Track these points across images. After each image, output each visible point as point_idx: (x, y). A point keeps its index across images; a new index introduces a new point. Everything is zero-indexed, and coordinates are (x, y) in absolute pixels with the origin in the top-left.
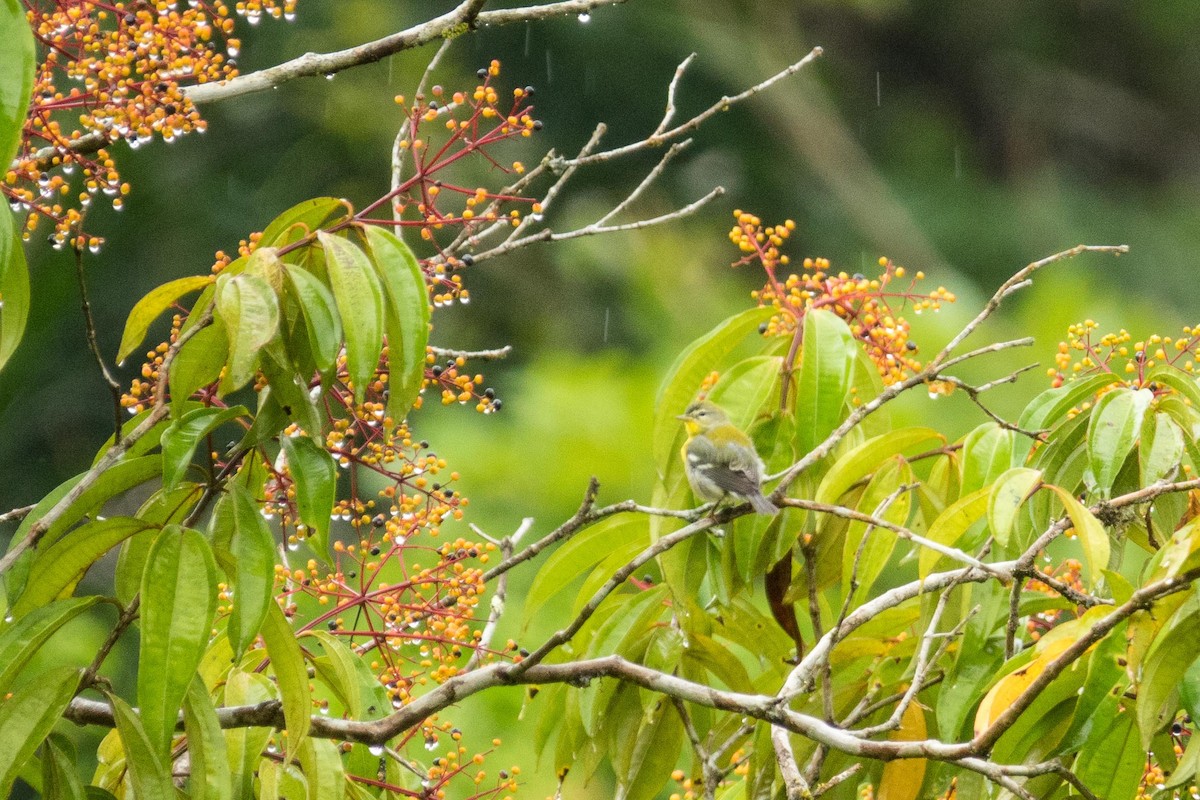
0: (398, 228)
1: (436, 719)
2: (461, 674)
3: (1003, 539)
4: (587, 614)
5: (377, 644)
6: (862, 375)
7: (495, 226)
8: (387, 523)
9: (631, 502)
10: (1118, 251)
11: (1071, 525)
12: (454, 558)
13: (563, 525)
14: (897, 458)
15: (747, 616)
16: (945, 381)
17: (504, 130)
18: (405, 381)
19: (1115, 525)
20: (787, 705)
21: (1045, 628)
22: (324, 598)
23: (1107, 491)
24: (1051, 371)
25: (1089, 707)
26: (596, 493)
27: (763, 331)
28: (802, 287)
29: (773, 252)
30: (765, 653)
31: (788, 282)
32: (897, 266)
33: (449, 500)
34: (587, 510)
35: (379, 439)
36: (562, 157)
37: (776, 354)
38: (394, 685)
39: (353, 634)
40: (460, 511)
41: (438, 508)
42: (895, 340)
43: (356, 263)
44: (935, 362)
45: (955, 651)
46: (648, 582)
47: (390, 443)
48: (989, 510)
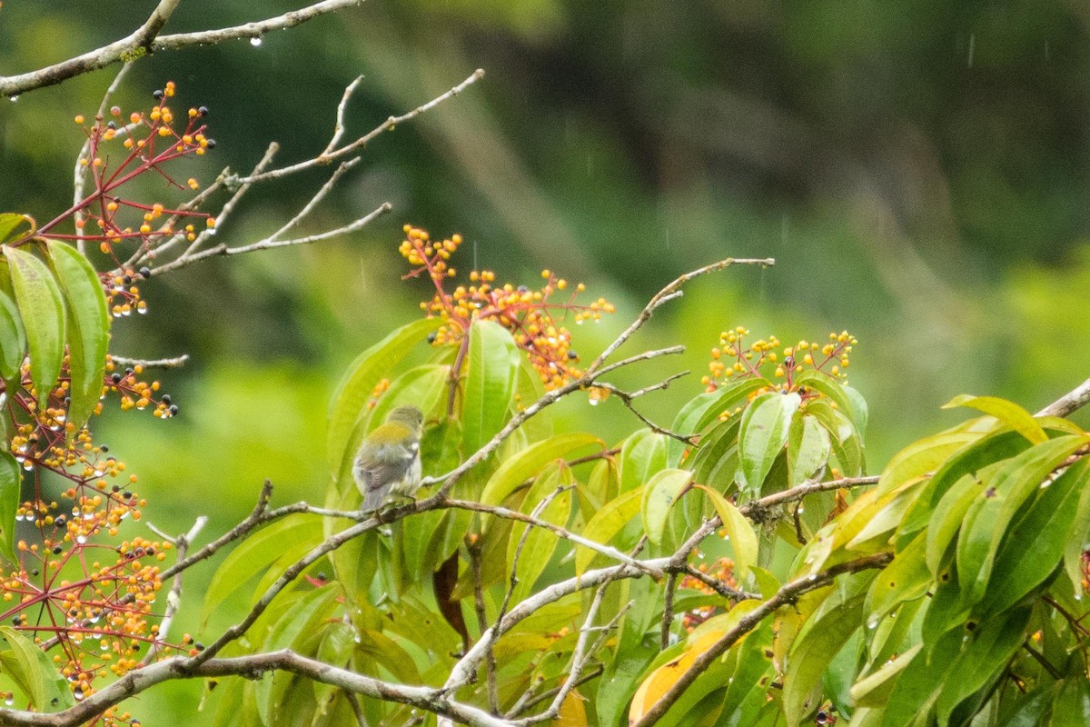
0: (80, 243)
1: (116, 710)
2: (140, 667)
3: (656, 537)
4: (259, 610)
5: (60, 640)
6: (525, 383)
7: (173, 241)
8: (69, 523)
9: (303, 504)
10: (764, 264)
11: (722, 524)
12: (132, 557)
13: (239, 526)
14: (559, 461)
15: (415, 612)
16: (600, 387)
17: (179, 148)
18: (86, 388)
19: (764, 524)
20: (452, 696)
21: (697, 621)
22: (8, 595)
23: (757, 491)
24: (705, 379)
25: (738, 697)
26: (269, 495)
27: (431, 340)
28: (469, 299)
29: (441, 265)
30: (433, 648)
31: (456, 295)
32: (559, 277)
33: (127, 501)
34: (261, 511)
35: (61, 443)
36: (236, 175)
37: (444, 362)
38: (75, 677)
39: (36, 630)
40: (138, 512)
41: (117, 509)
42: (557, 349)
43: (39, 276)
44: (590, 370)
45: (614, 646)
46: (322, 579)
47: (72, 447)
48: (642, 510)
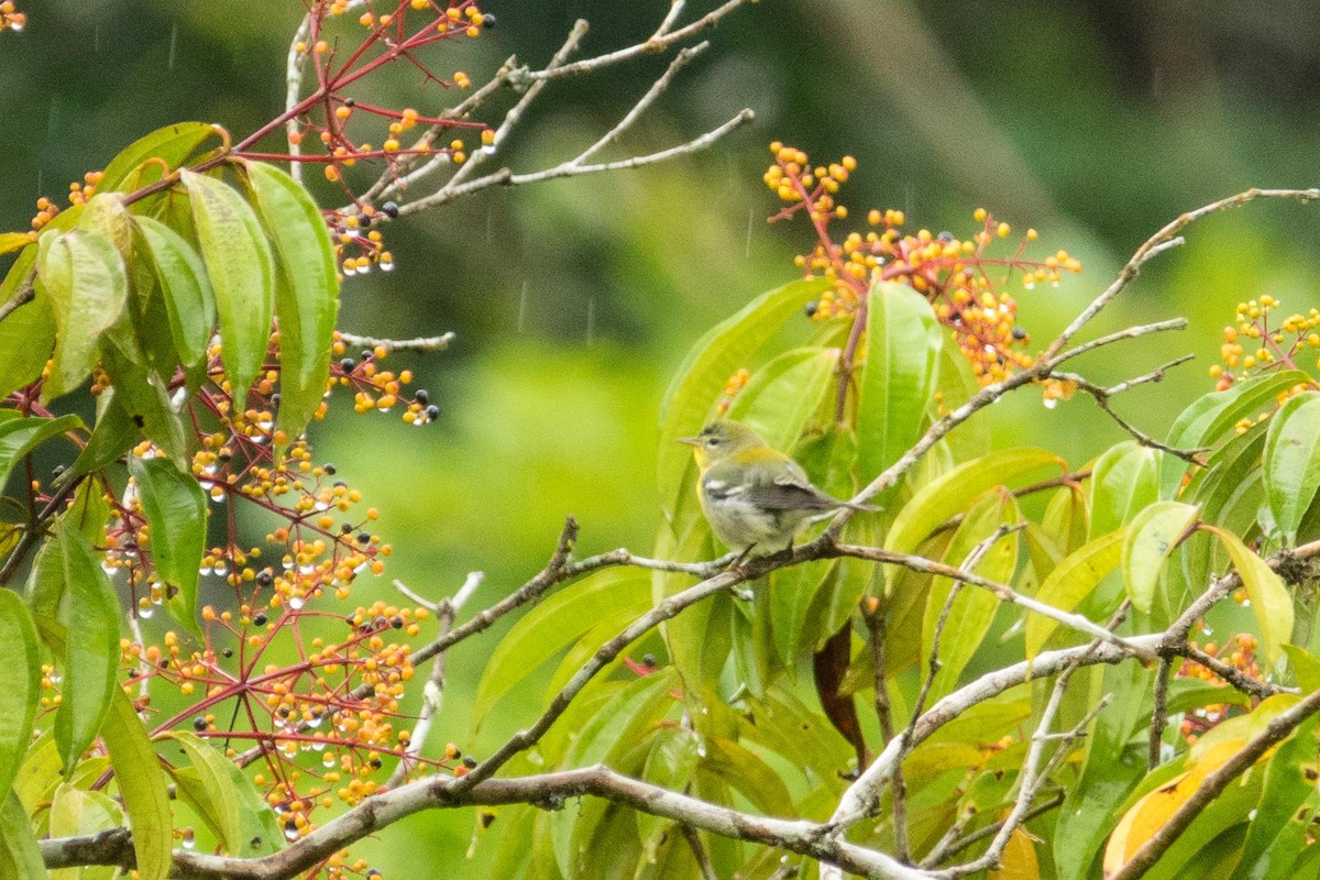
0: (295, 166)
1: (346, 856)
2: (381, 792)
3: (1143, 602)
4: (559, 707)
5: (264, 753)
6: (949, 376)
7: (432, 164)
8: (277, 580)
9: (623, 552)
10: (1305, 197)
11: (1240, 584)
12: (370, 630)
13: (528, 584)
14: (999, 490)
15: (787, 712)
16: (1062, 379)
17: (441, 27)
18: (303, 380)
19: (1301, 584)
20: (841, 836)
21: (1201, 727)
22: (188, 686)
23: (1291, 536)
24: (1214, 369)
25: (1264, 836)
26: (574, 539)
27: (811, 313)
28: (866, 251)
29: (825, 201)
30: (814, 766)
31: (848, 245)
32: (1000, 222)
33: (365, 547)
34: (561, 563)
35: (266, 462)
36: (525, 67)
37: (831, 344)
38: (285, 807)
39: (229, 737)
40: (379, 562)
41: (348, 559)
42: (997, 326)
43: (234, 215)
44: (1048, 353)
45: (1081, 762)
46: (650, 664)
47: (282, 468)
48: (1123, 562)
